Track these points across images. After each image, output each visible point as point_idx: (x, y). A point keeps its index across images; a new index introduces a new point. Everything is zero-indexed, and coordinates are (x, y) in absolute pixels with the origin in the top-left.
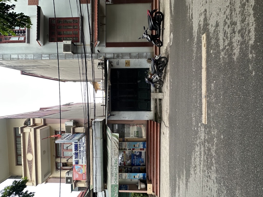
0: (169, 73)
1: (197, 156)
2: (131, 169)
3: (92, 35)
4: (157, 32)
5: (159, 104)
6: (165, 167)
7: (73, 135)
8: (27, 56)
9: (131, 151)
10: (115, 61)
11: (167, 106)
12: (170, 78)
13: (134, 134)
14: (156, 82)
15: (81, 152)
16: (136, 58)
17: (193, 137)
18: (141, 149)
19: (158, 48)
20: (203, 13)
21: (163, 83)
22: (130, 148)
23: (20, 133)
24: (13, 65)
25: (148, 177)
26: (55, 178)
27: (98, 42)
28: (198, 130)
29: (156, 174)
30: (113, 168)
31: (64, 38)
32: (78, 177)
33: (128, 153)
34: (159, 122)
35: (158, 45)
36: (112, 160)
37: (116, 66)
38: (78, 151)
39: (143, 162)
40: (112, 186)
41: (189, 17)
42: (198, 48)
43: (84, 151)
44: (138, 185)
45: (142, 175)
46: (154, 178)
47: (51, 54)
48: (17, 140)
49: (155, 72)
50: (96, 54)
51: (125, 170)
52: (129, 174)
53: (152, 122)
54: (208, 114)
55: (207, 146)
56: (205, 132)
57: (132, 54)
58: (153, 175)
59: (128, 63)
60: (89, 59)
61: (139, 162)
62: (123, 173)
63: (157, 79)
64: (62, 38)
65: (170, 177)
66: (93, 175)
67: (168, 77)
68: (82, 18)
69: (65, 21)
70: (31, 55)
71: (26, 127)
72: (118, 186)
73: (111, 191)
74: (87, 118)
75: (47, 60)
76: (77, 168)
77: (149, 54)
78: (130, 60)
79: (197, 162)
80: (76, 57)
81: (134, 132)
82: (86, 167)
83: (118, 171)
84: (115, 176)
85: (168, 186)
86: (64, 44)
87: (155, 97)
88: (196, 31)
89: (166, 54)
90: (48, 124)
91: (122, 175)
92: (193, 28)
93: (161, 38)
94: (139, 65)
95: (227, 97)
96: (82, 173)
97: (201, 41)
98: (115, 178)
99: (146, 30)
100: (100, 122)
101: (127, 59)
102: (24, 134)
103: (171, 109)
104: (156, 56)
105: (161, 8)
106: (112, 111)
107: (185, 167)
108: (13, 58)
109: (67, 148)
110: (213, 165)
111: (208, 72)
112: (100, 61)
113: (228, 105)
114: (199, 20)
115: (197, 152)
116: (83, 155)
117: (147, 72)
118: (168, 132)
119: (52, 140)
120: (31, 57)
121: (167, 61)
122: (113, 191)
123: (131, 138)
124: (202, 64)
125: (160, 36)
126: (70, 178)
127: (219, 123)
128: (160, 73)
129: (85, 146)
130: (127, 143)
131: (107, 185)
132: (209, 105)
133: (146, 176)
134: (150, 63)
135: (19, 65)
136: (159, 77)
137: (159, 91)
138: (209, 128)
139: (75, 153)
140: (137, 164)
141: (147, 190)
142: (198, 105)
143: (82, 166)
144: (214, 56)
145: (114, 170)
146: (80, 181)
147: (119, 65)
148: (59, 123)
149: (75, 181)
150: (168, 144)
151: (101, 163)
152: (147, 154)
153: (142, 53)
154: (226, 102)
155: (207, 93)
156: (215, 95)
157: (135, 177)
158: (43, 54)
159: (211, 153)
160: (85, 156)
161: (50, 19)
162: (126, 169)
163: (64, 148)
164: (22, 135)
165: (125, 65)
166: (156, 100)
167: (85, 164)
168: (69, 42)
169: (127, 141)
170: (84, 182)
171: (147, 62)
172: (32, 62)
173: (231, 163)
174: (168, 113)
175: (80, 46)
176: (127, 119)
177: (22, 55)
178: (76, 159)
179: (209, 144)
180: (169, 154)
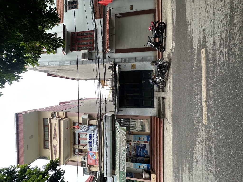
0: (171, 76)
1: (199, 151)
2: (136, 159)
3: (104, 44)
4: (160, 39)
5: (162, 102)
6: (168, 160)
7: (88, 127)
8: (55, 63)
9: (136, 143)
10: (122, 65)
11: (170, 104)
12: (172, 80)
13: (138, 128)
14: (159, 83)
15: (94, 141)
16: (140, 62)
17: (195, 134)
18: (145, 142)
19: (161, 53)
20: (202, 31)
21: (166, 83)
22: (135, 140)
23: (49, 123)
24: (43, 70)
25: (152, 168)
26: (73, 161)
27: (109, 50)
28: (199, 129)
29: (160, 166)
30: (121, 157)
31: (82, 47)
32: (91, 162)
33: (133, 144)
34: (162, 119)
35: (161, 50)
36: (121, 150)
37: (123, 69)
38: (92, 140)
39: (147, 154)
40: (120, 172)
41: (190, 32)
42: (198, 60)
43: (96, 140)
44: (143, 175)
45: (146, 166)
46: (157, 170)
47: (72, 61)
48: (45, 128)
49: (158, 75)
50: (107, 59)
51: (130, 160)
52: (134, 163)
53: (156, 118)
54: (208, 117)
55: (208, 144)
56: (206, 132)
57: (137, 58)
58: (157, 166)
59: (133, 66)
60: (101, 64)
61: (143, 154)
62: (129, 162)
63: (161, 81)
64: (80, 47)
65: (173, 169)
66: (104, 162)
67: (170, 79)
68: (96, 30)
69: (83, 34)
70: (57, 62)
71: (53, 118)
72: (126, 173)
73: (120, 177)
74: (100, 113)
75: (69, 65)
76: (90, 154)
77: (153, 57)
78: (136, 63)
79: (199, 157)
80: (91, 63)
81: (139, 126)
82: (98, 154)
83: (125, 160)
84: (123, 164)
85: (172, 177)
86: (82, 53)
87: (159, 96)
88: (197, 45)
89: (168, 58)
90: (68, 117)
91: (128, 164)
92: (193, 42)
93: (164, 44)
94: (144, 68)
95: (224, 104)
96: (95, 159)
97: (201, 54)
98: (123, 166)
99: (150, 38)
100: (110, 116)
101: (133, 62)
102: (51, 124)
103: (174, 108)
104: (159, 59)
105: (163, 18)
106: (119, 107)
107: (188, 160)
108: (45, 65)
109: (84, 137)
110: (213, 160)
111: (207, 81)
112: (110, 65)
113: (224, 111)
114: (199, 36)
115: (199, 148)
116: (96, 144)
117: (151, 74)
118: (171, 128)
119: (71, 129)
120: (57, 64)
121: (170, 65)
122: (121, 177)
123: (136, 131)
124: (202, 73)
125: (163, 43)
126: (85, 163)
127: (217, 125)
128: (163, 75)
129: (97, 136)
130: (132, 135)
131: (115, 171)
132: (209, 109)
133: (150, 167)
134: (153, 66)
135: (47, 70)
136: (162, 78)
137: (162, 90)
138: (209, 128)
139: (89, 141)
140: (142, 155)
141: (151, 180)
142: (199, 108)
143: (95, 153)
144: (212, 69)
145: (122, 158)
146: (93, 166)
147: (126, 68)
148: (77, 116)
149: (89, 166)
150: (171, 139)
151: (111, 151)
152: (151, 146)
153: (146, 57)
154: (223, 108)
155: (207, 98)
156: (214, 101)
157: (140, 167)
158: (66, 61)
159: (211, 150)
160: (97, 145)
161: (72, 33)
162: (132, 159)
163: (80, 137)
164: (50, 124)
165: (131, 68)
166: (159, 98)
167: (97, 151)
168: (86, 51)
169: (133, 134)
170: (96, 167)
171: (151, 65)
172: (57, 67)
173: (228, 159)
174: (171, 111)
175: (94, 54)
176: (133, 114)
177: (51, 62)
178: (90, 147)
179: (209, 142)
180: (172, 148)
